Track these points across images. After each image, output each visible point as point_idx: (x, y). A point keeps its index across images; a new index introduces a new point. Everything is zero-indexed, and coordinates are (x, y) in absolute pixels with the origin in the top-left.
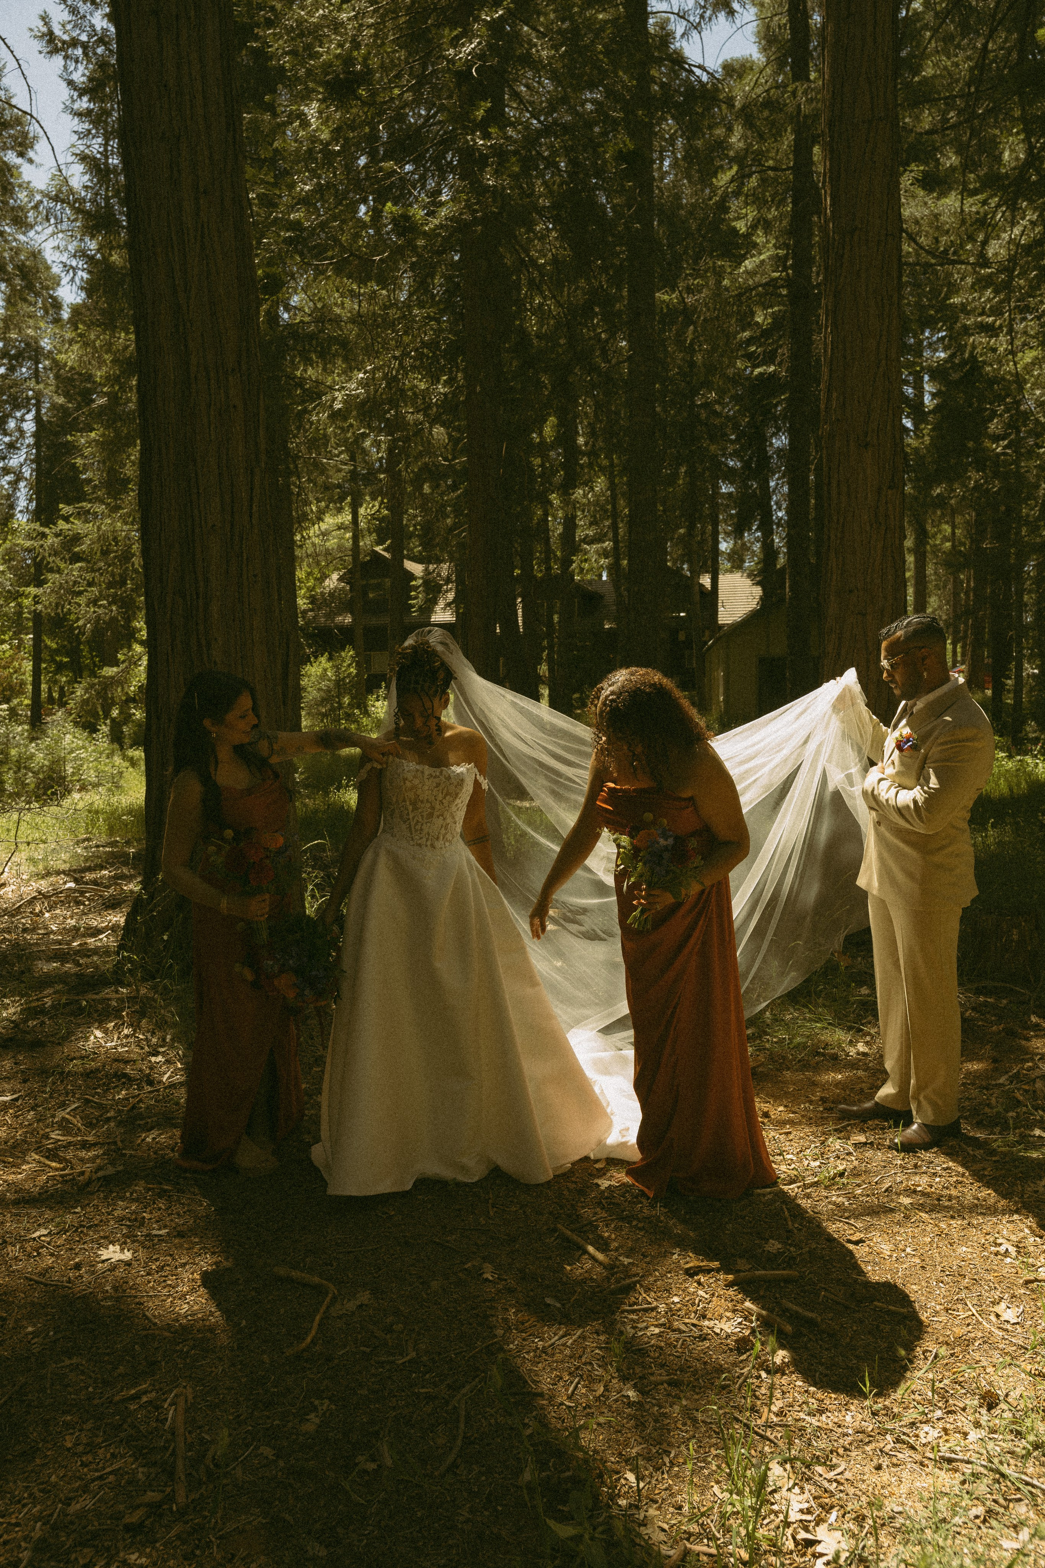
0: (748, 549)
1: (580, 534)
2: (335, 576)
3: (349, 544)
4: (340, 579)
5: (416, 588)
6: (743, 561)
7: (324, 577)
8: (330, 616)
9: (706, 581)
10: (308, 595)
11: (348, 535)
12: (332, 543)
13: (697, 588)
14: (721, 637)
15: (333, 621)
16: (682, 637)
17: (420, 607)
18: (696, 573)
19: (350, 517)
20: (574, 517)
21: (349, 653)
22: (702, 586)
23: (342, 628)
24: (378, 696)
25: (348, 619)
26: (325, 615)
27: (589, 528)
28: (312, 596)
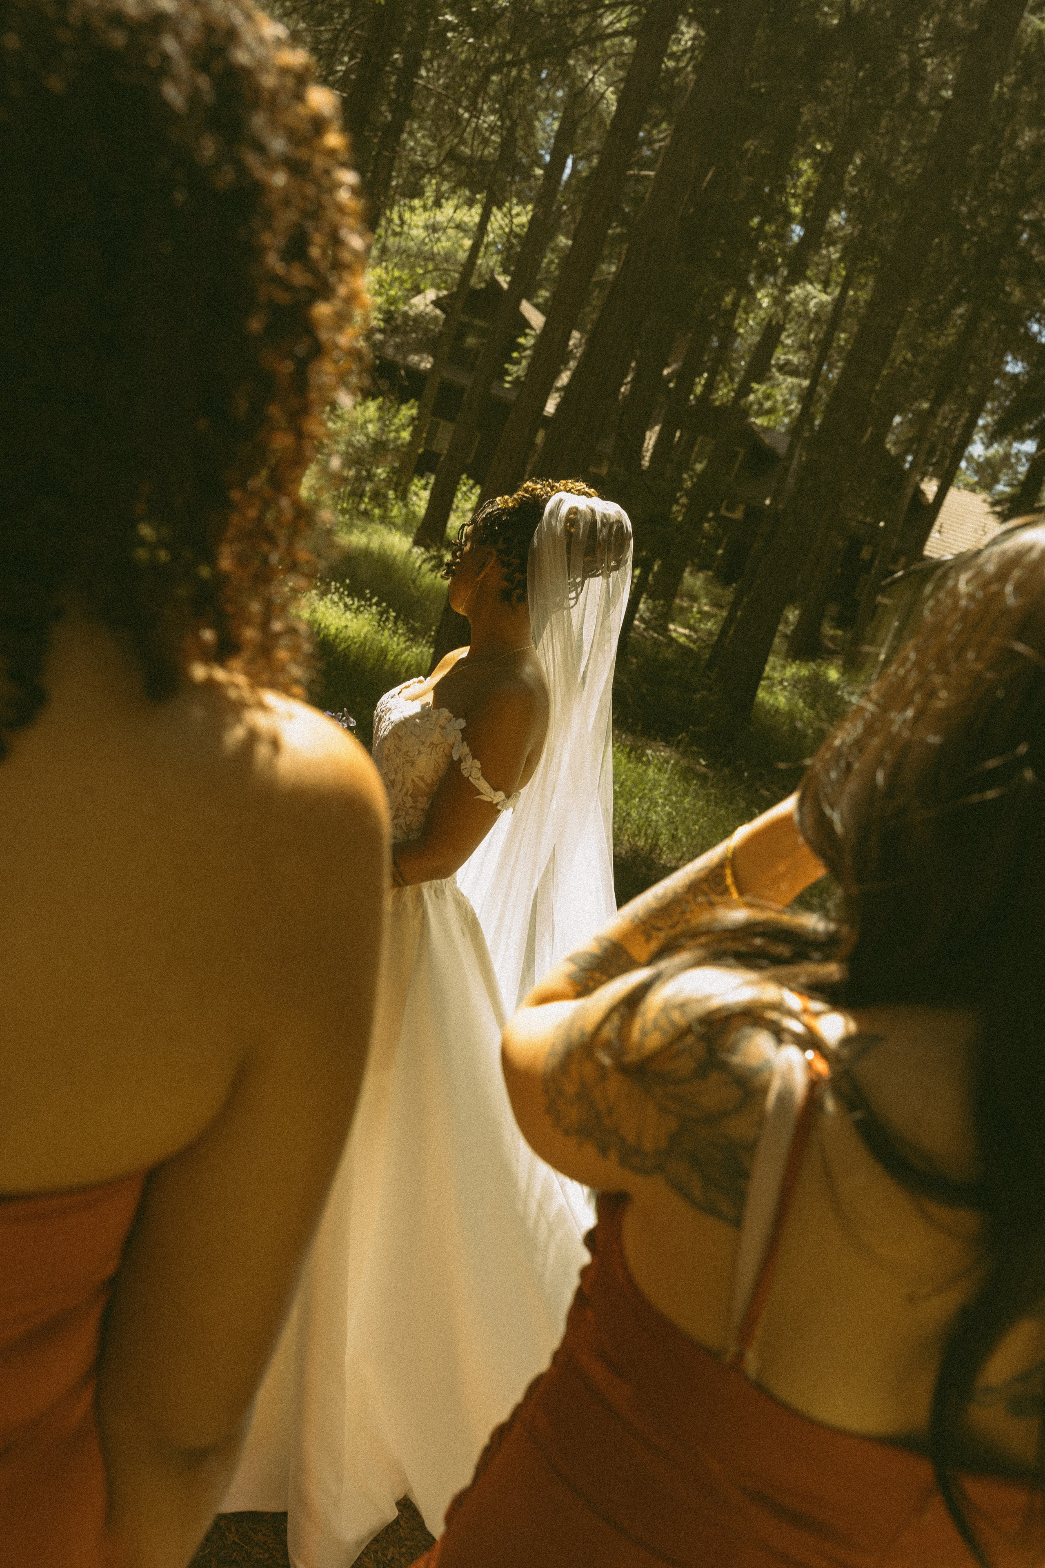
0: (1011, 466)
1: (780, 356)
2: (431, 294)
3: (462, 256)
4: (437, 303)
5: (523, 348)
6: (996, 481)
7: (417, 290)
8: (404, 349)
9: (930, 488)
10: (385, 307)
11: (468, 243)
12: (443, 245)
13: (910, 491)
14: (915, 572)
15: (405, 358)
16: (866, 553)
17: (518, 378)
18: (922, 470)
19: (477, 219)
20: (781, 328)
21: (408, 411)
22: (922, 493)
23: (414, 373)
24: (427, 484)
25: (427, 364)
26: (397, 347)
27: (795, 352)
28: (388, 312)
